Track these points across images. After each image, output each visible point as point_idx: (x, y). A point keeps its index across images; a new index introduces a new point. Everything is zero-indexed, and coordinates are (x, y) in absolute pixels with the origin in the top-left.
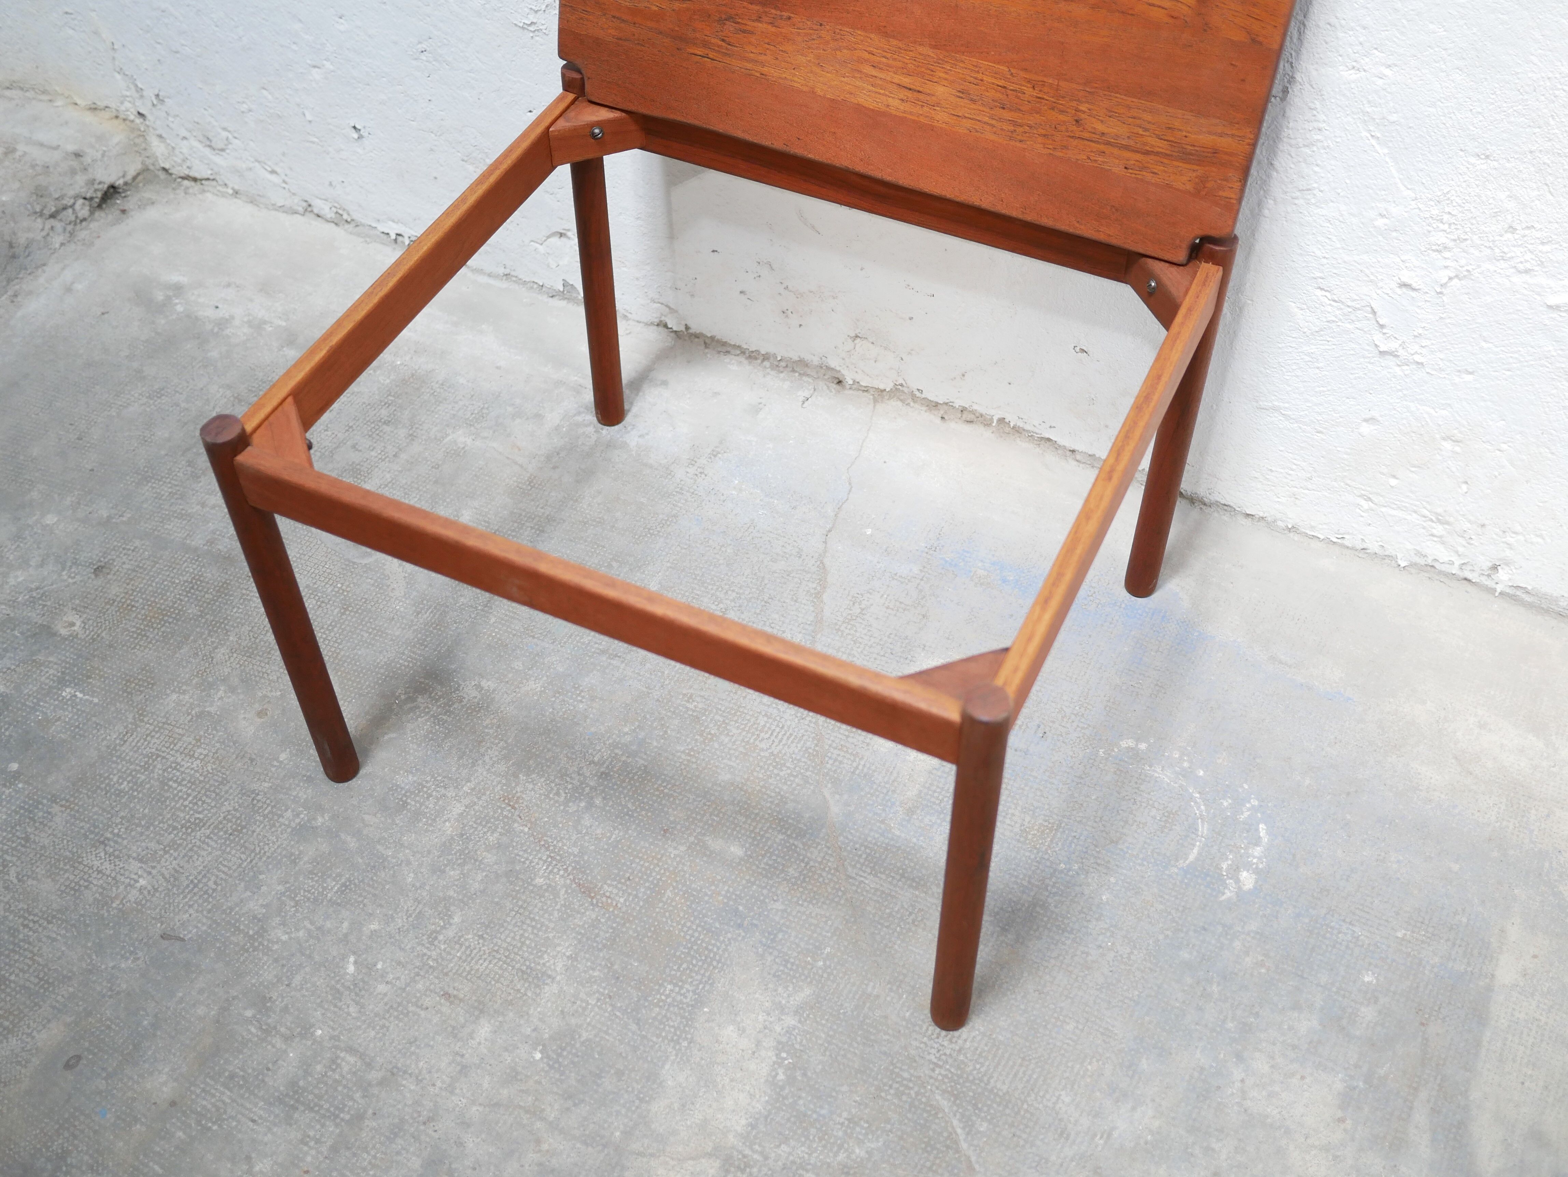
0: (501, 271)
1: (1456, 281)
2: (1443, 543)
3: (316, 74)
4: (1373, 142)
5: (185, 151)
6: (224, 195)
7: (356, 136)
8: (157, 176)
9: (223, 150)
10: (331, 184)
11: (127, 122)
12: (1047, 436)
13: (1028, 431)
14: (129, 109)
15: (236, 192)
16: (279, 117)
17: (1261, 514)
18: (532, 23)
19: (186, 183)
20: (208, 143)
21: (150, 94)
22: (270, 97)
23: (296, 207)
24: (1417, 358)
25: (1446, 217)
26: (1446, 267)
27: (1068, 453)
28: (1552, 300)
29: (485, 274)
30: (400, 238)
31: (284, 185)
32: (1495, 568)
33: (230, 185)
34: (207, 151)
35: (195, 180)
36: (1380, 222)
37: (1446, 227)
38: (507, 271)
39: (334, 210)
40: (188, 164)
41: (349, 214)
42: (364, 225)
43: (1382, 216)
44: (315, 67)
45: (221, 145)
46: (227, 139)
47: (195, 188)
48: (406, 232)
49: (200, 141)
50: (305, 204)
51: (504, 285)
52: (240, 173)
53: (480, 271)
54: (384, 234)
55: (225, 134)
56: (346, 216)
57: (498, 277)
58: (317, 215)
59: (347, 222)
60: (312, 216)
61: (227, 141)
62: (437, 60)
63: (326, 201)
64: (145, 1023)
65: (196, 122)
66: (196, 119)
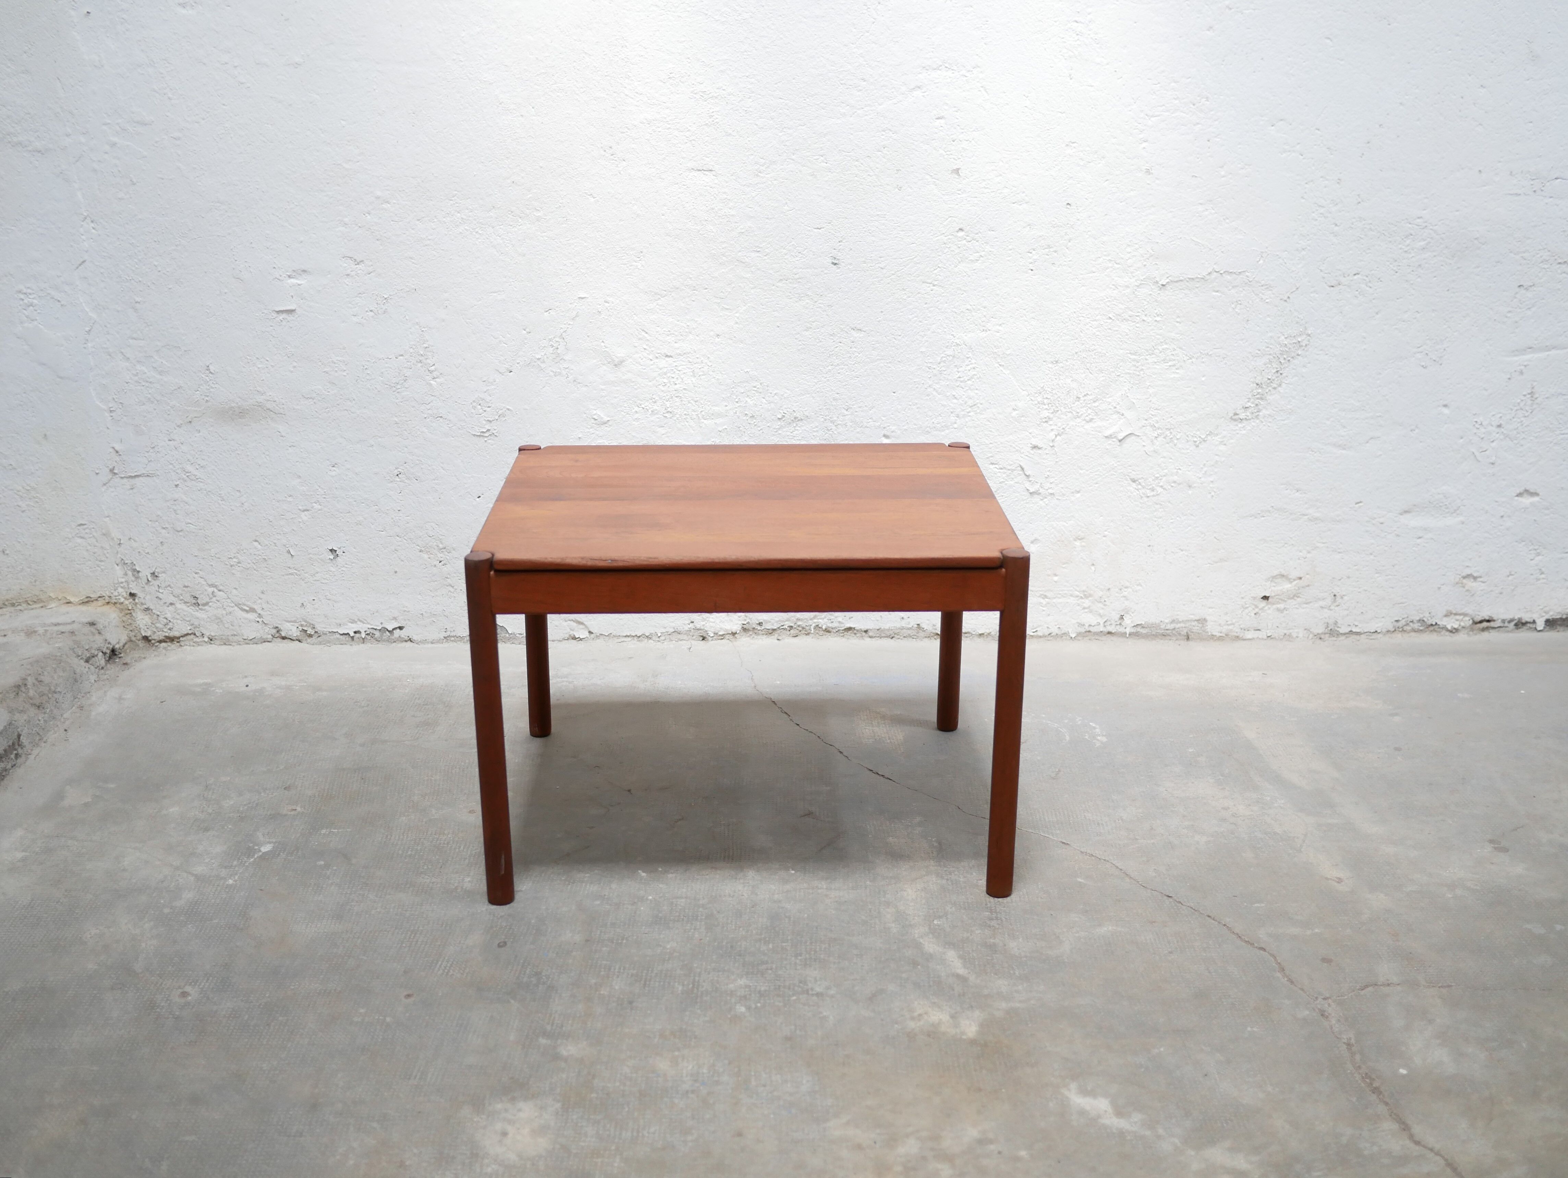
0: (442, 635)
1: (1058, 436)
2: (1091, 612)
3: (305, 516)
4: (1001, 368)
5: (169, 616)
6: (198, 644)
7: (332, 556)
8: (138, 645)
9: (206, 604)
10: (302, 605)
11: (118, 605)
12: (848, 625)
13: (835, 628)
14: (121, 594)
15: (211, 639)
16: (265, 560)
17: (988, 631)
18: (488, 430)
19: (163, 644)
20: (194, 601)
21: (145, 573)
22: (259, 547)
23: (265, 637)
24: (1050, 491)
25: (1045, 401)
26: (1052, 430)
27: (864, 634)
28: (1107, 433)
29: (428, 643)
30: (357, 635)
31: (258, 619)
32: (1122, 617)
33: (207, 633)
34: (191, 610)
35: (171, 639)
36: (1014, 414)
37: (1046, 407)
38: (448, 634)
39: (300, 628)
40: (170, 625)
41: (313, 628)
42: (325, 634)
43: (1014, 410)
44: (304, 511)
45: (206, 600)
46: (213, 593)
47: (173, 646)
48: (363, 627)
49: (186, 603)
50: (274, 631)
51: (446, 645)
52: (219, 620)
53: (424, 642)
54: (344, 634)
55: (211, 590)
56: (310, 631)
57: (439, 641)
58: (284, 638)
59: (310, 636)
60: (279, 640)
61: (211, 596)
62: (408, 478)
63: (295, 622)
64: (533, 921)
65: (185, 587)
66: (186, 585)
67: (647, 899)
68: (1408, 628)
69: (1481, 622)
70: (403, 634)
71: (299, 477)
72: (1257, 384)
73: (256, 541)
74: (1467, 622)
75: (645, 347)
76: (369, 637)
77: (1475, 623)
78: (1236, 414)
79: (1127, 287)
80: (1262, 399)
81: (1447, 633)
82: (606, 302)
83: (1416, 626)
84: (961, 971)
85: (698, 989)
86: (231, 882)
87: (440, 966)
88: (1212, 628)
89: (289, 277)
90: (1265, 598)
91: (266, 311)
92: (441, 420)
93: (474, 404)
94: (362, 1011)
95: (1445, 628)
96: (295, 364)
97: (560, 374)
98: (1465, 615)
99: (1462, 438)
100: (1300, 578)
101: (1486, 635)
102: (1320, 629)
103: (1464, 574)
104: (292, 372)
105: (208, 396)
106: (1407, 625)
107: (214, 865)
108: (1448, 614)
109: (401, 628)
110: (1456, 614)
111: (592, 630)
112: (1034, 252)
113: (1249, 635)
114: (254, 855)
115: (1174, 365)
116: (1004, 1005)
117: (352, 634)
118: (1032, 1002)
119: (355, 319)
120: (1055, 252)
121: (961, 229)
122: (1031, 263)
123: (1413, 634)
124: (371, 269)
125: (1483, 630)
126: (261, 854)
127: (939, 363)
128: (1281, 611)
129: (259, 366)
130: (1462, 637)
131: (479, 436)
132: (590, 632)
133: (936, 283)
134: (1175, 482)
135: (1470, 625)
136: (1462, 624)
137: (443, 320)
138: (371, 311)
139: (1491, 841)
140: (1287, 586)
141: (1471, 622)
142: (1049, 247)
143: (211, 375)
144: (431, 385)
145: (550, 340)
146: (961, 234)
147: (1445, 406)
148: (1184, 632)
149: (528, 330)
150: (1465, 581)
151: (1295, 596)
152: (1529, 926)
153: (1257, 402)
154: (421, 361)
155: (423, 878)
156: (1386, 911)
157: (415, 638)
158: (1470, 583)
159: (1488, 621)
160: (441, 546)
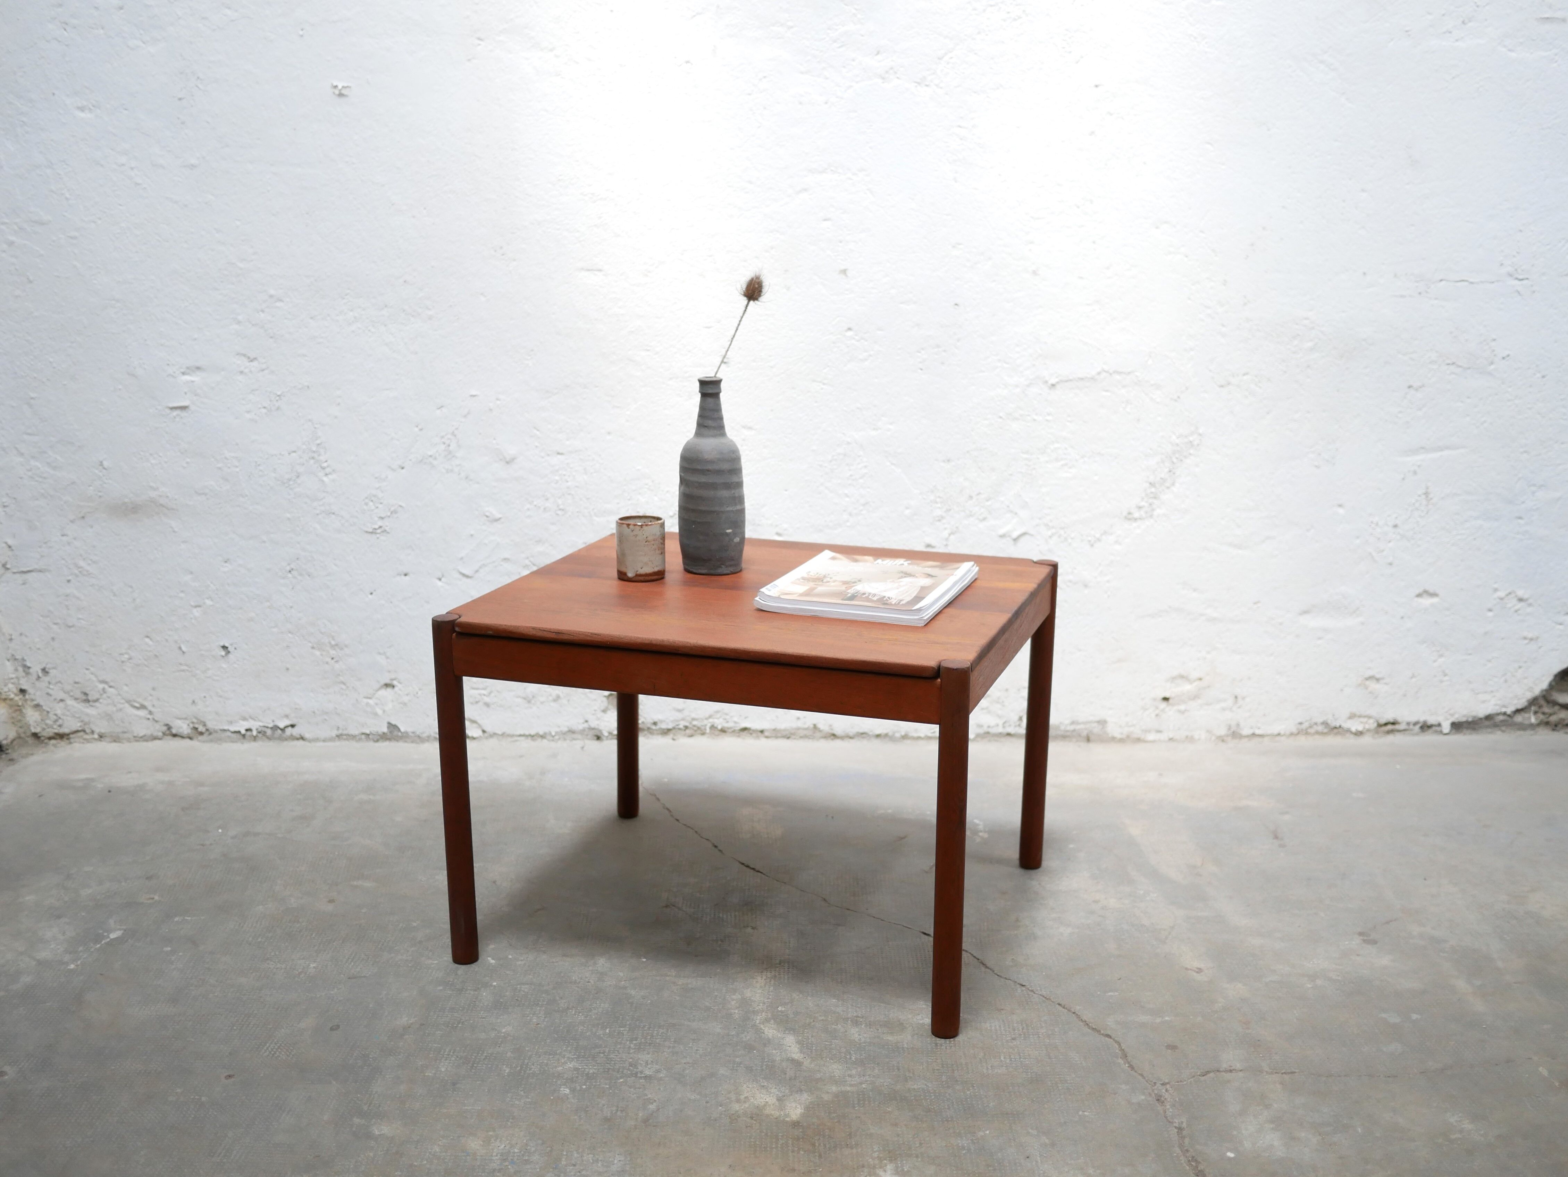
0: (334, 733)
1: (952, 537)
2: (989, 712)
3: (196, 612)
4: (893, 467)
5: (59, 712)
6: (88, 741)
7: (223, 653)
8: (27, 742)
9: (97, 700)
10: (194, 702)
11: (8, 702)
12: (744, 725)
13: (731, 728)
14: (11, 690)
15: (101, 736)
16: (156, 656)
17: (885, 732)
18: (380, 527)
19: (53, 742)
20: (84, 698)
21: (36, 669)
22: (151, 643)
23: (155, 734)
25: (938, 500)
26: (945, 529)
27: (760, 734)
28: (1002, 531)
29: (320, 741)
30: (249, 733)
31: (149, 716)
33: (97, 730)
34: (81, 707)
35: (61, 736)
36: (907, 512)
37: (939, 505)
38: (340, 732)
39: (191, 725)
40: (60, 722)
41: (205, 725)
42: (216, 732)
43: (907, 508)
44: (196, 607)
45: (97, 696)
46: (104, 689)
47: (63, 743)
48: (255, 725)
49: (76, 699)
50: (165, 728)
51: (338, 743)
52: (109, 717)
53: (316, 740)
54: (235, 732)
55: (101, 686)
56: (201, 729)
57: (331, 739)
58: (175, 735)
59: (201, 733)
60: (170, 737)
61: (102, 692)
62: (301, 575)
63: (186, 719)
64: (371, 1006)
65: (76, 683)
66: (77, 680)
67: (491, 985)
68: (1312, 731)
69: (1386, 724)
70: (295, 732)
71: (191, 573)
72: (1150, 484)
73: (147, 637)
74: (1372, 724)
75: (537, 444)
76: (260, 735)
77: (1380, 726)
78: (1129, 513)
79: (1017, 386)
80: (1155, 498)
81: (1352, 736)
82: (498, 399)
83: (1320, 728)
84: (797, 1056)
85: (525, 1071)
86: (72, 966)
87: (267, 1048)
88: (1113, 730)
89: (183, 373)
90: (1166, 699)
91: (159, 408)
92: (333, 516)
93: (367, 501)
94: (179, 1090)
95: (1349, 731)
96: (188, 460)
97: (452, 471)
98: (1369, 717)
99: (1358, 537)
100: (1200, 679)
101: (1391, 738)
102: (1223, 731)
103: (1367, 675)
104: (184, 468)
105: (100, 492)
106: (1311, 727)
107: (58, 951)
108: (1352, 716)
109: (293, 726)
110: (1360, 716)
111: (485, 729)
112: (923, 352)
113: (1151, 737)
114: (101, 941)
115: (1066, 464)
116: (834, 1089)
117: (243, 732)
118: (864, 1086)
119: (248, 416)
120: (945, 351)
121: (850, 329)
122: (920, 362)
123: (1317, 737)
124: (264, 366)
125: (1389, 732)
126: (108, 940)
127: (831, 461)
128: (1182, 712)
129: (153, 462)
130: (1367, 740)
131: (372, 533)
132: (484, 731)
133: (825, 382)
134: (1070, 581)
135: (1376, 728)
136: (1367, 727)
137: (336, 417)
138: (265, 408)
139: (1360, 934)
140: (1187, 687)
141: (1375, 725)
142: (938, 346)
143: (104, 471)
144: (323, 481)
145: (442, 437)
146: (850, 333)
147: (1340, 506)
148: (1085, 733)
149: (420, 427)
150: (1368, 683)
151: (1195, 697)
152: (1384, 1015)
153: (1151, 501)
154: (313, 458)
155: (268, 964)
156: (1242, 1000)
157: (307, 736)
158: (1373, 685)
159: (1393, 724)
160: (333, 643)
